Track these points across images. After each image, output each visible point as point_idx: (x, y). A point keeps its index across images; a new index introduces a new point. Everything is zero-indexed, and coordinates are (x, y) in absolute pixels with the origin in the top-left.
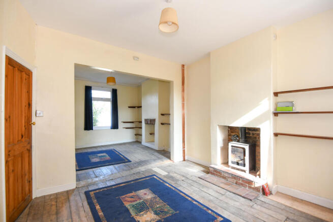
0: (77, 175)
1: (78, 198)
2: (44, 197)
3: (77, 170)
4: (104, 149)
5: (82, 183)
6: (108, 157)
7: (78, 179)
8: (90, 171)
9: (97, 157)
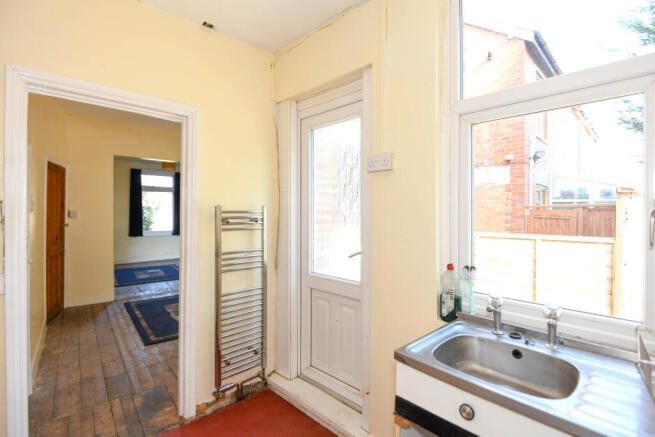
0: (116, 291)
1: (116, 308)
2: (77, 307)
3: (116, 286)
4: (158, 264)
5: (122, 297)
6: (161, 273)
7: (117, 293)
8: (134, 287)
9: (146, 273)
